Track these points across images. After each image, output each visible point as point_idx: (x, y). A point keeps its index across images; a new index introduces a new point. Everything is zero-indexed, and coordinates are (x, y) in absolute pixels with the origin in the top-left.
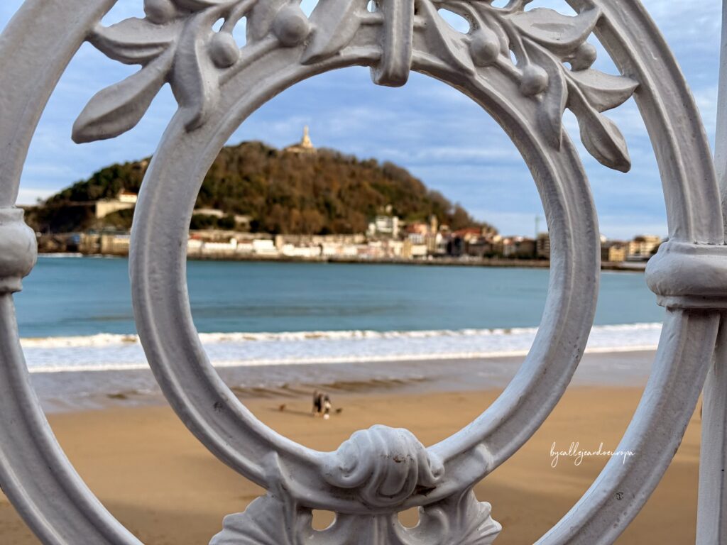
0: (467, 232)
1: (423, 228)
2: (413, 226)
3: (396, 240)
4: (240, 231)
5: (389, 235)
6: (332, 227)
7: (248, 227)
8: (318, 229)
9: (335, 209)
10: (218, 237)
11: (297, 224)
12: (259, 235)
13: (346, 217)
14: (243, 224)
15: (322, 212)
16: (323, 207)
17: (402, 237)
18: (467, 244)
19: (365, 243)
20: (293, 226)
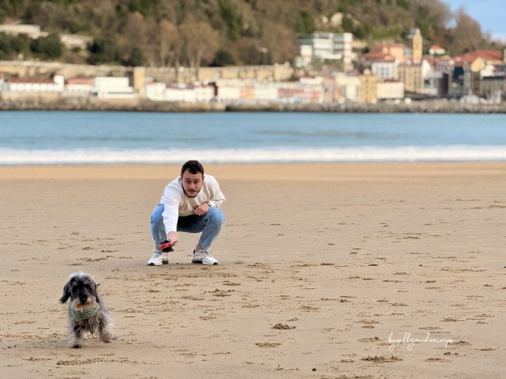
0: (476, 57)
1: (398, 52)
2: (380, 50)
3: (349, 74)
4: (70, 61)
5: (337, 65)
6: (234, 53)
7: (85, 54)
8: (210, 57)
9: (240, 21)
10: (32, 72)
11: (172, 48)
12: (104, 68)
13: (260, 35)
14: (76, 50)
15: (216, 26)
16: (217, 17)
17: (359, 68)
18: (476, 77)
19: (294, 79)
20: (165, 52)
